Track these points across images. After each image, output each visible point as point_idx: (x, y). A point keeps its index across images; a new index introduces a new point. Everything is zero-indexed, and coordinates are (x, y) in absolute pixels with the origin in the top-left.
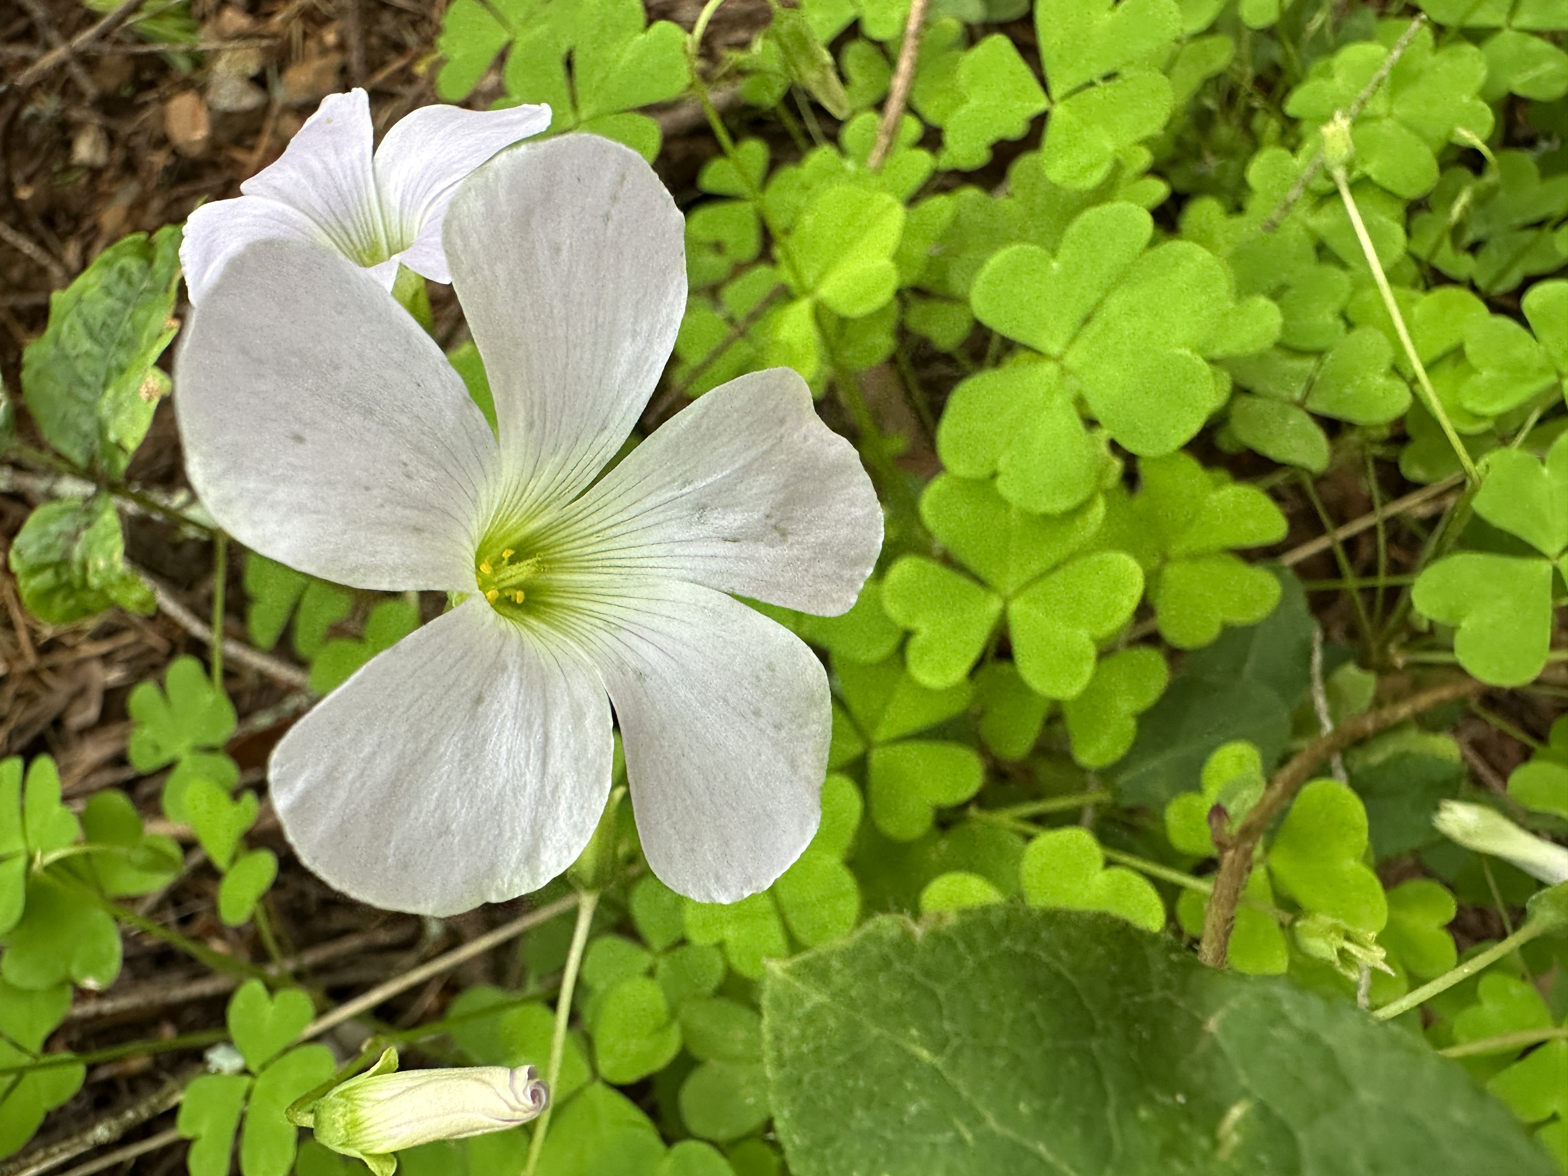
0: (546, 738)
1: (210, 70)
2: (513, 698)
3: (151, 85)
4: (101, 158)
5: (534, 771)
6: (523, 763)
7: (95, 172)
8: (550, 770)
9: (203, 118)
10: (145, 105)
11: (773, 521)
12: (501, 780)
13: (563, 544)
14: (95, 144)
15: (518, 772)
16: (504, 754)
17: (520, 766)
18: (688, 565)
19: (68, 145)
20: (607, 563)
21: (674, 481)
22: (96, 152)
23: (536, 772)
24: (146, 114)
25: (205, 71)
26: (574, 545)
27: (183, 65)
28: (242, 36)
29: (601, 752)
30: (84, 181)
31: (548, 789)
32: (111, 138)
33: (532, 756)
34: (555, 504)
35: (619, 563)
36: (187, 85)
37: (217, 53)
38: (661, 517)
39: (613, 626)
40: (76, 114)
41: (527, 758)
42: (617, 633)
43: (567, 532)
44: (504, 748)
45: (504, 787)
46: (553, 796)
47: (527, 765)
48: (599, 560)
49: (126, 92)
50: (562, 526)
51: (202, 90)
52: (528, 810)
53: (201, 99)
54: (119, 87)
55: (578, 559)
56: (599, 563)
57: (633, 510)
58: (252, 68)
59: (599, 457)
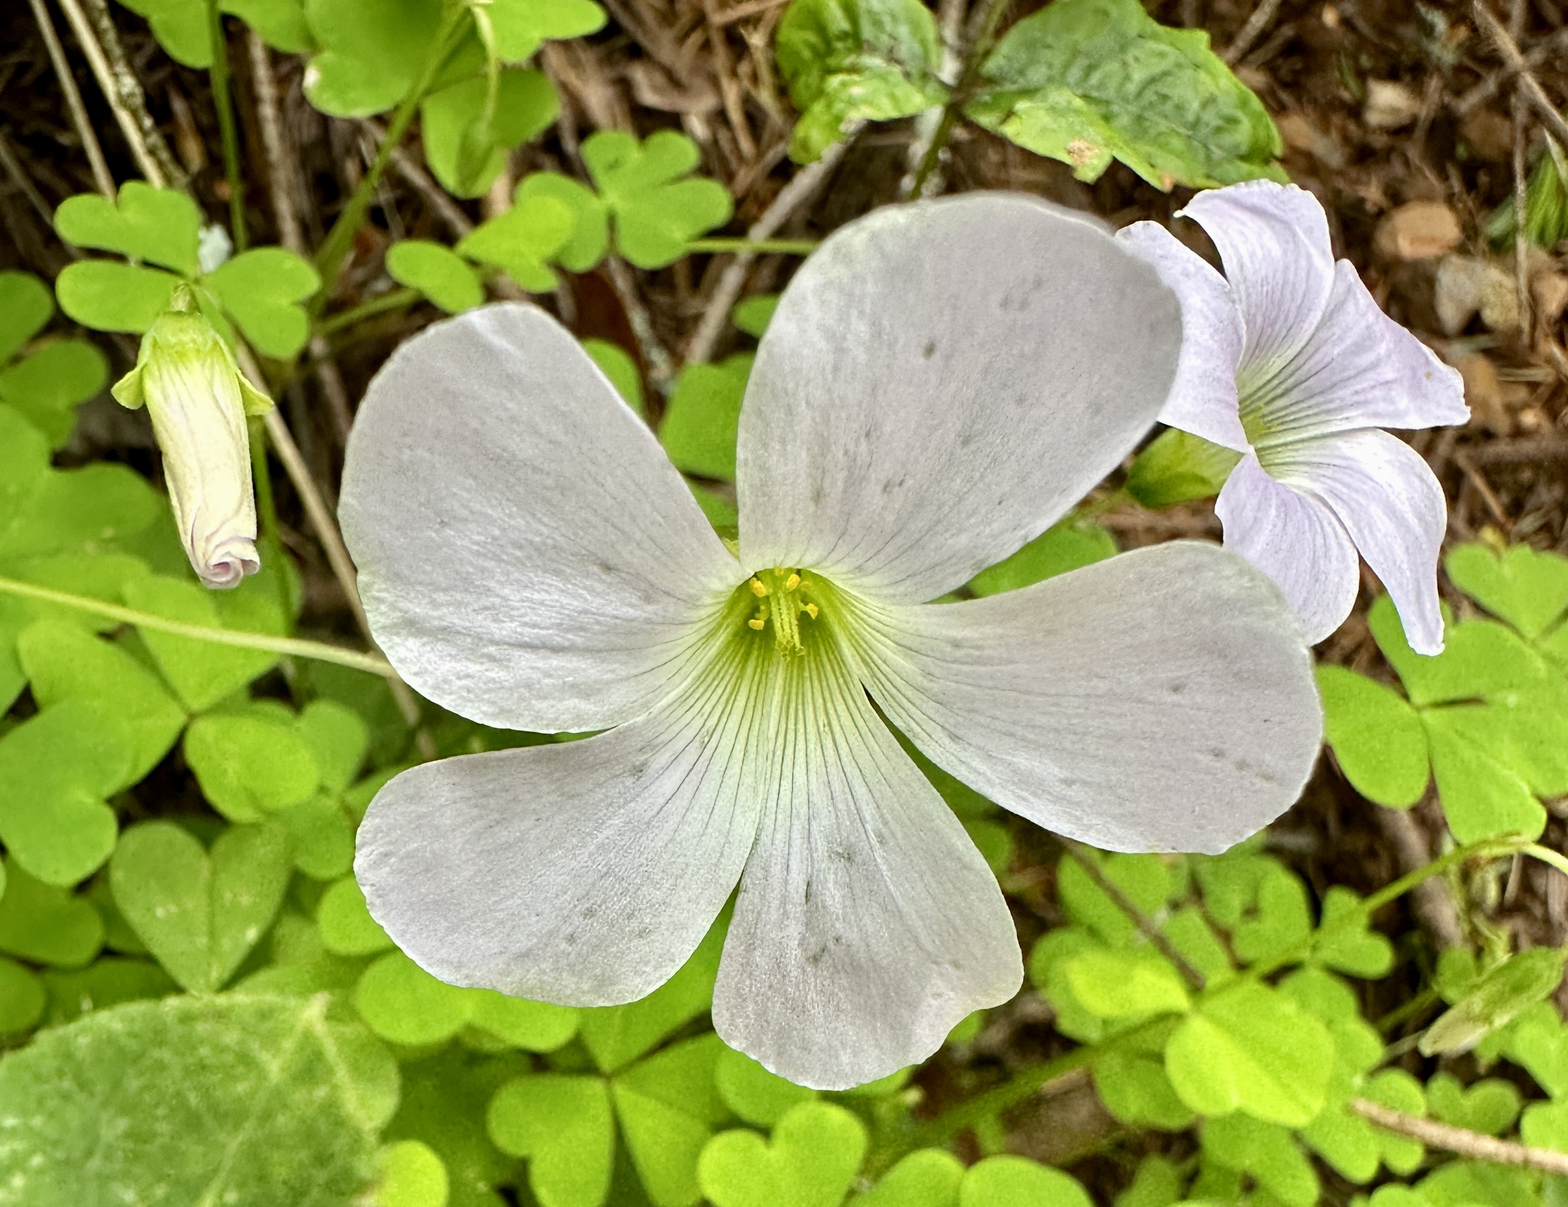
0: (557, 650)
1: (1490, 260)
2: (609, 610)
3: (1470, 184)
4: (1373, 118)
5: (516, 632)
6: (527, 619)
7: (1356, 110)
8: (517, 653)
9: (1427, 252)
10: (1444, 176)
11: (831, 945)
12: (506, 591)
13: (820, 681)
14: (1394, 111)
15: (515, 613)
16: (536, 596)
17: (521, 616)
18: (779, 836)
19: (1392, 75)
20: (791, 736)
21: (886, 823)
22: (1383, 111)
23: (514, 635)
24: (1431, 177)
25: (1488, 255)
26: (818, 695)
27: (1497, 226)
28: (1535, 301)
29: (538, 717)
30: (1346, 95)
31: (492, 649)
32: (1403, 131)
33: (536, 631)
34: (866, 672)
35: (789, 751)
36: (1470, 231)
37: (1512, 270)
38: (841, 806)
39: (706, 740)
40: (1434, 84)
41: (534, 626)
42: (696, 744)
43: (834, 686)
44: (547, 597)
45: (497, 596)
46: (483, 655)
47: (525, 624)
48: (796, 724)
49: (1461, 151)
50: (841, 681)
51: (1462, 250)
52: (468, 624)
53: (1450, 248)
54: (1467, 142)
55: (800, 700)
56: (791, 726)
57: (851, 769)
58: (1490, 316)
59: (918, 729)
